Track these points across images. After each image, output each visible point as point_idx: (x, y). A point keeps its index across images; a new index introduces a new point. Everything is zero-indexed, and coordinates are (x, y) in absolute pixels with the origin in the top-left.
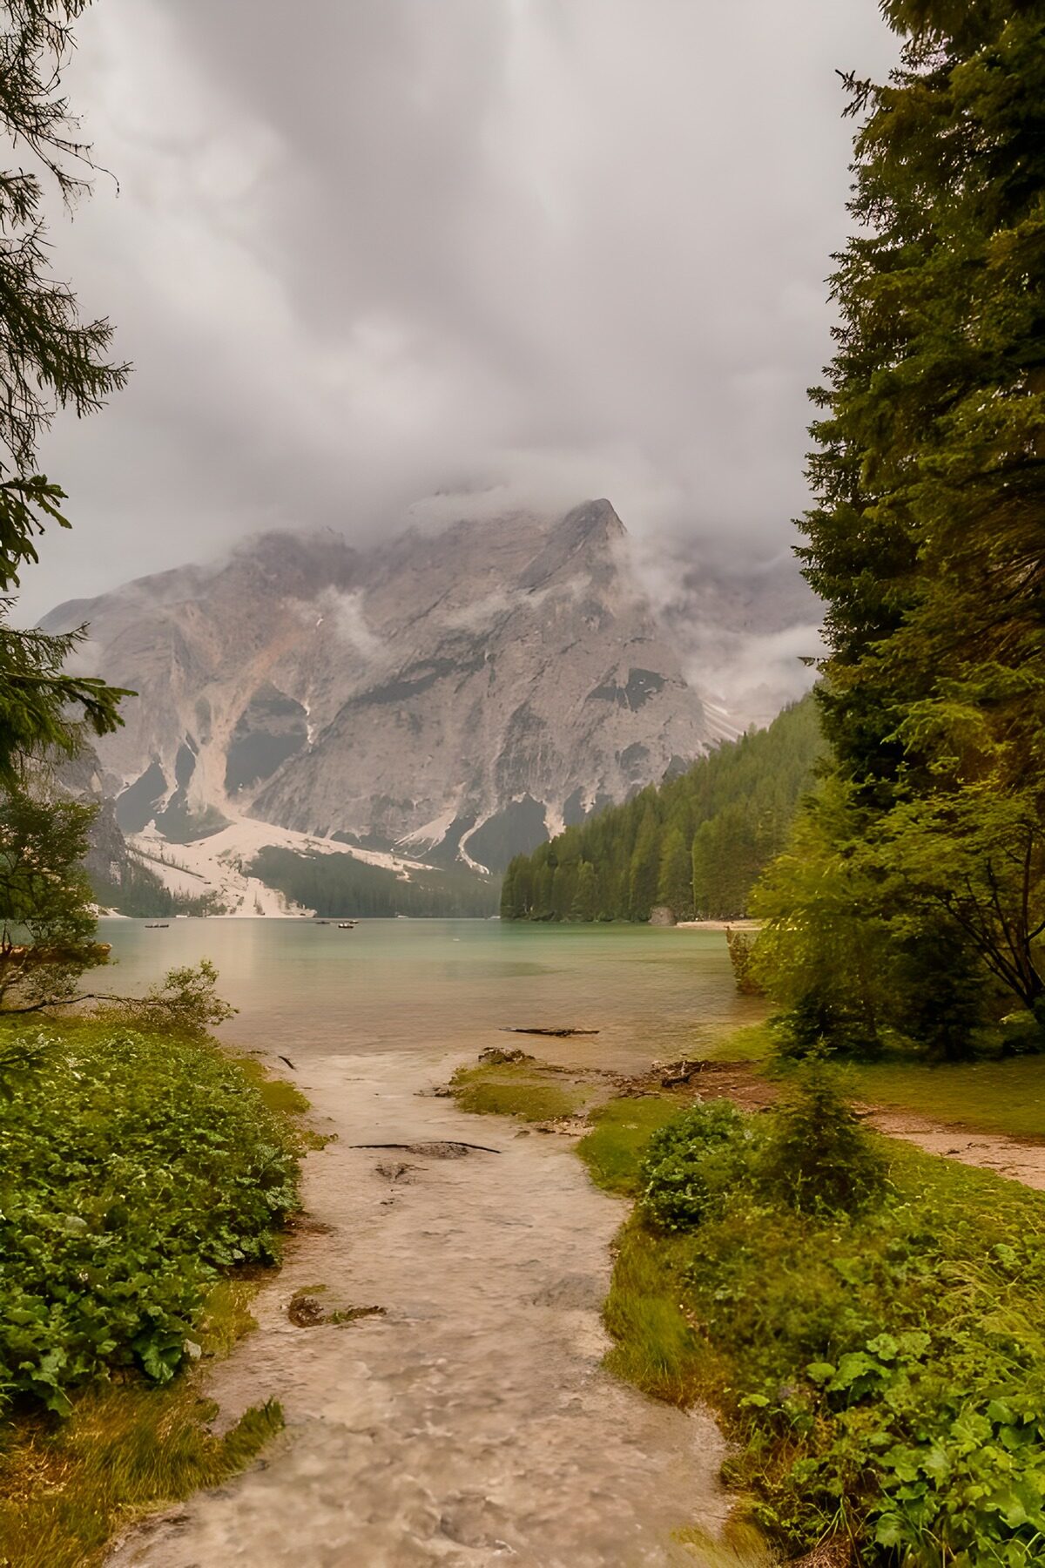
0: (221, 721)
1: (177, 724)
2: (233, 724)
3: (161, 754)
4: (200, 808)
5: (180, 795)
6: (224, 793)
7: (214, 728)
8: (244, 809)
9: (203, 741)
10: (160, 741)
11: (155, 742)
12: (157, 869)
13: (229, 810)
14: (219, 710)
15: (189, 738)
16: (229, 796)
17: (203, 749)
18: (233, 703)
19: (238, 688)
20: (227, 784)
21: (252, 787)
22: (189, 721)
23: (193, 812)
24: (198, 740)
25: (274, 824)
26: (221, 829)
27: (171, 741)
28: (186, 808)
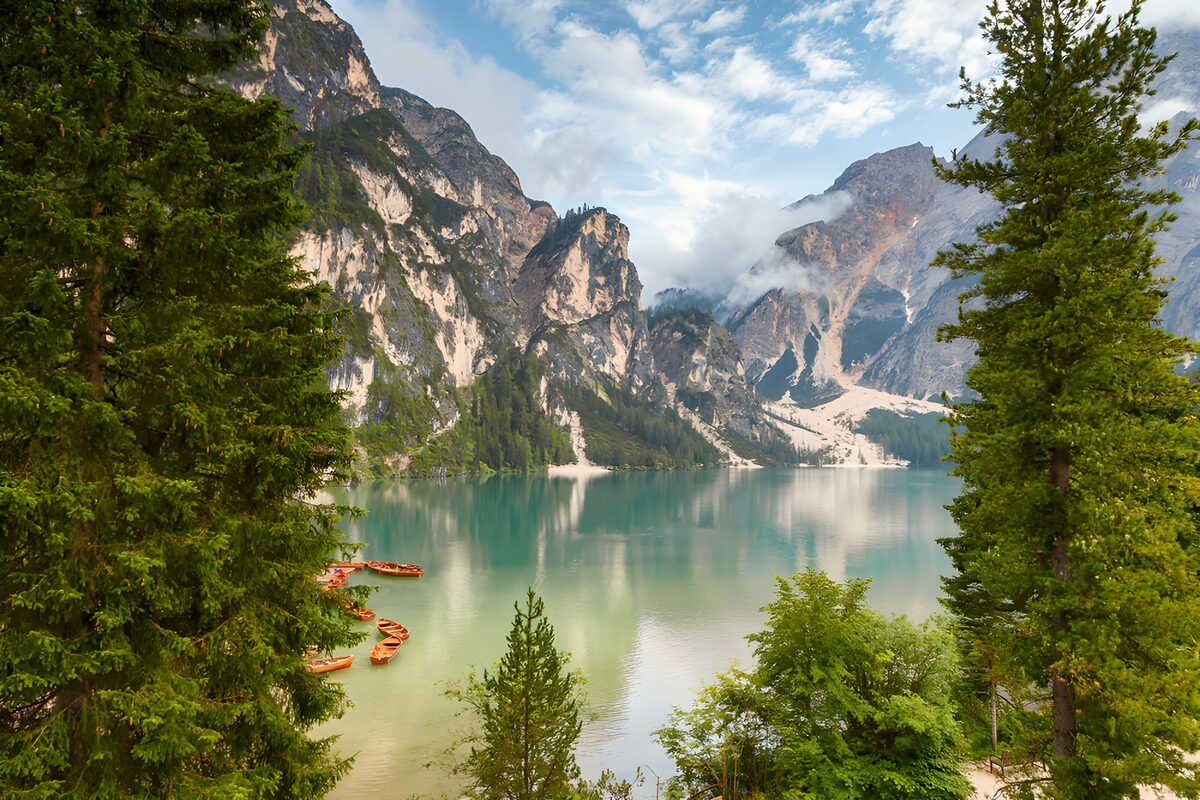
0: (836, 312)
1: (804, 318)
2: (846, 314)
3: (793, 342)
4: (823, 380)
5: (808, 371)
6: (840, 368)
7: (832, 318)
8: (856, 380)
9: (825, 329)
10: (791, 332)
11: (788, 333)
12: (787, 429)
13: (844, 381)
14: (835, 305)
15: (813, 328)
16: (844, 370)
17: (823, 335)
18: (846, 297)
19: (849, 285)
20: (843, 361)
21: (862, 362)
22: (813, 315)
23: (817, 384)
24: (819, 328)
25: (880, 390)
26: (838, 396)
27: (800, 331)
28: (812, 381)
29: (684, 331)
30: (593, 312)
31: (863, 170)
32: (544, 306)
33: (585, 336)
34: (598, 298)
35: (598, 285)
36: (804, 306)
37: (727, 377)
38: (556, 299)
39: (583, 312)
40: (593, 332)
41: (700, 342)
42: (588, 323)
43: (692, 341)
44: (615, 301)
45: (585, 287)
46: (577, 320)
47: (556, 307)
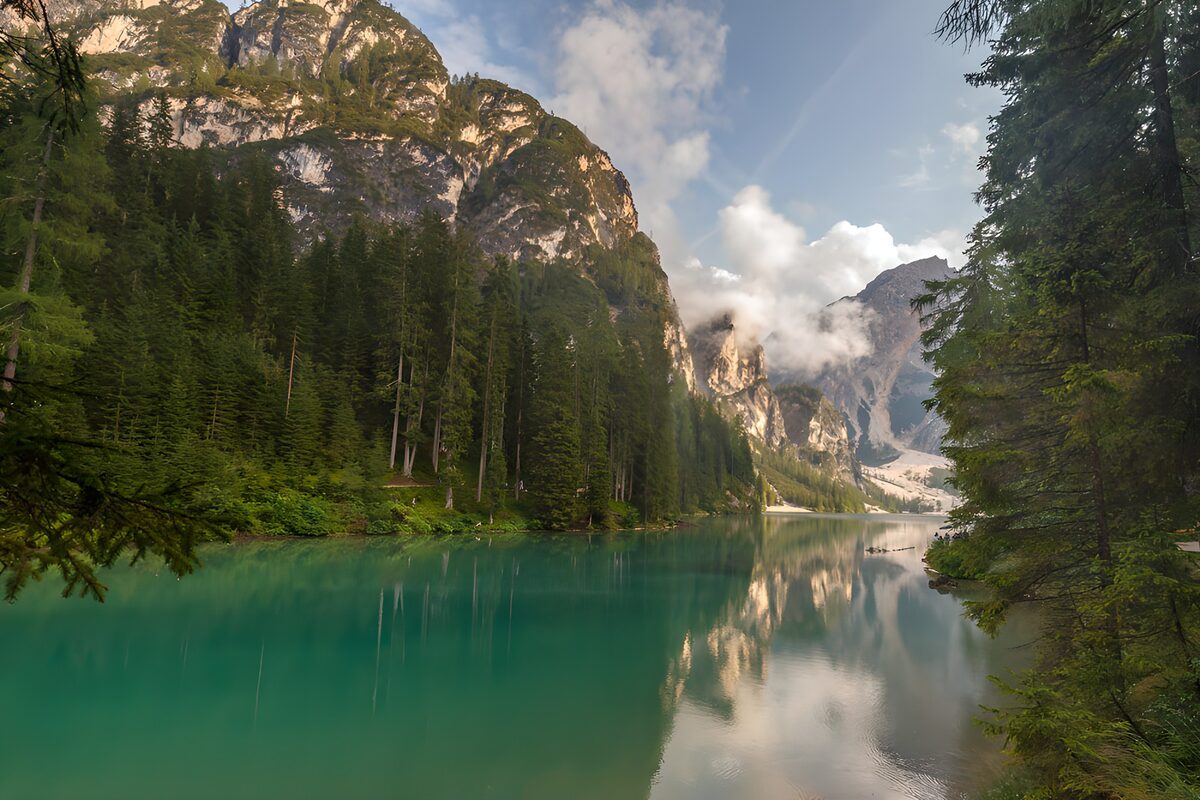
0: (880, 390)
1: (854, 394)
2: (888, 389)
3: (848, 412)
4: (879, 444)
5: (865, 437)
6: (892, 435)
7: (877, 394)
8: (907, 445)
9: (872, 403)
10: (846, 405)
11: (843, 405)
13: (897, 445)
14: (878, 384)
15: (863, 401)
16: (895, 437)
17: (872, 407)
18: (886, 378)
19: (887, 368)
20: (893, 428)
21: (909, 430)
22: (861, 392)
23: (876, 447)
24: (868, 403)
25: (930, 452)
26: (897, 458)
27: (852, 404)
28: (870, 445)
29: (801, 403)
30: (741, 387)
31: (892, 277)
32: (710, 381)
33: (738, 405)
34: (744, 376)
35: (743, 366)
36: (853, 384)
37: (835, 440)
38: (717, 376)
39: (735, 387)
40: (744, 402)
41: (815, 412)
42: (739, 395)
43: (809, 412)
44: (756, 378)
45: (736, 367)
46: (732, 393)
47: (717, 382)
